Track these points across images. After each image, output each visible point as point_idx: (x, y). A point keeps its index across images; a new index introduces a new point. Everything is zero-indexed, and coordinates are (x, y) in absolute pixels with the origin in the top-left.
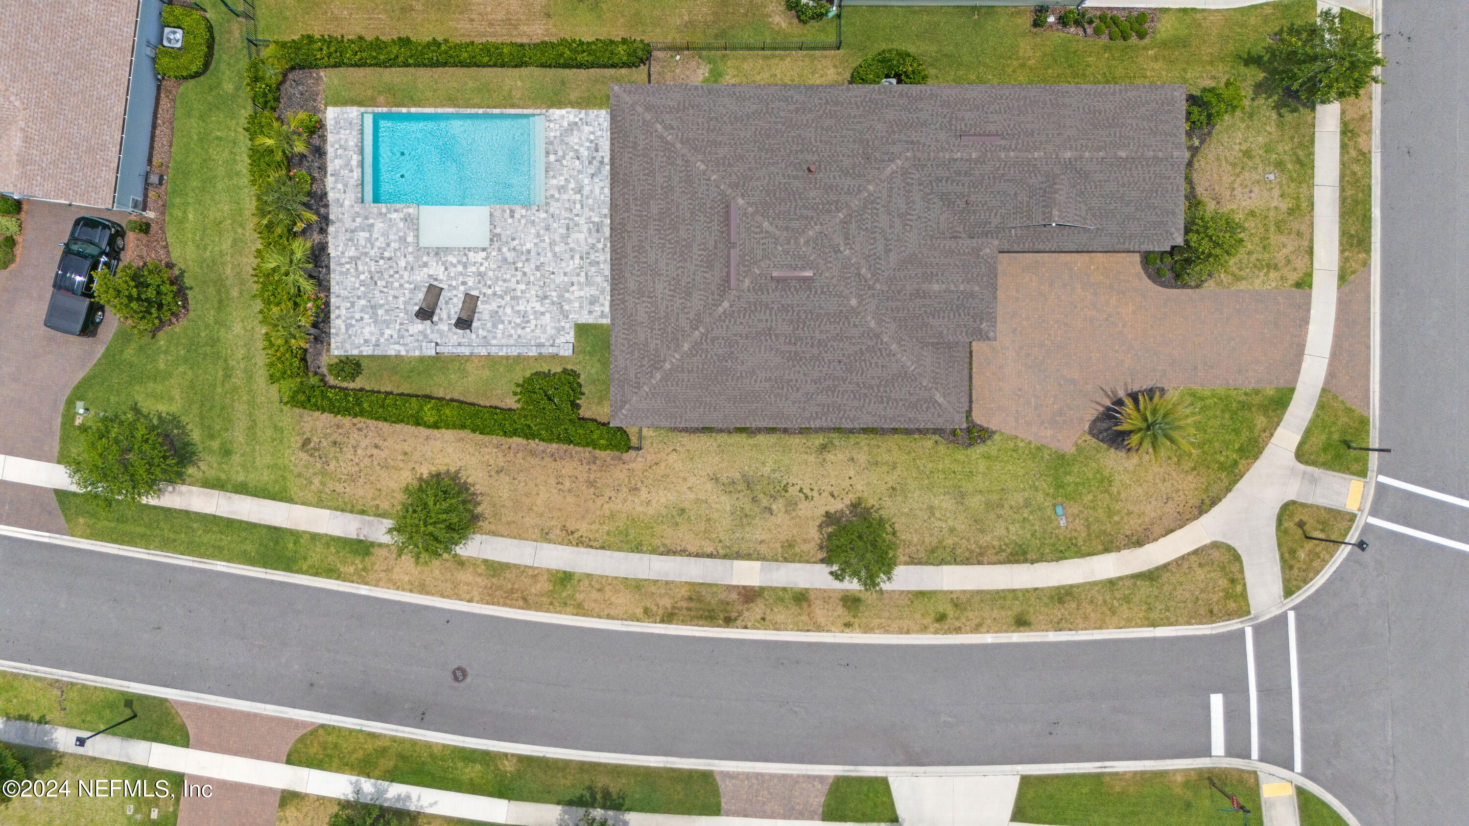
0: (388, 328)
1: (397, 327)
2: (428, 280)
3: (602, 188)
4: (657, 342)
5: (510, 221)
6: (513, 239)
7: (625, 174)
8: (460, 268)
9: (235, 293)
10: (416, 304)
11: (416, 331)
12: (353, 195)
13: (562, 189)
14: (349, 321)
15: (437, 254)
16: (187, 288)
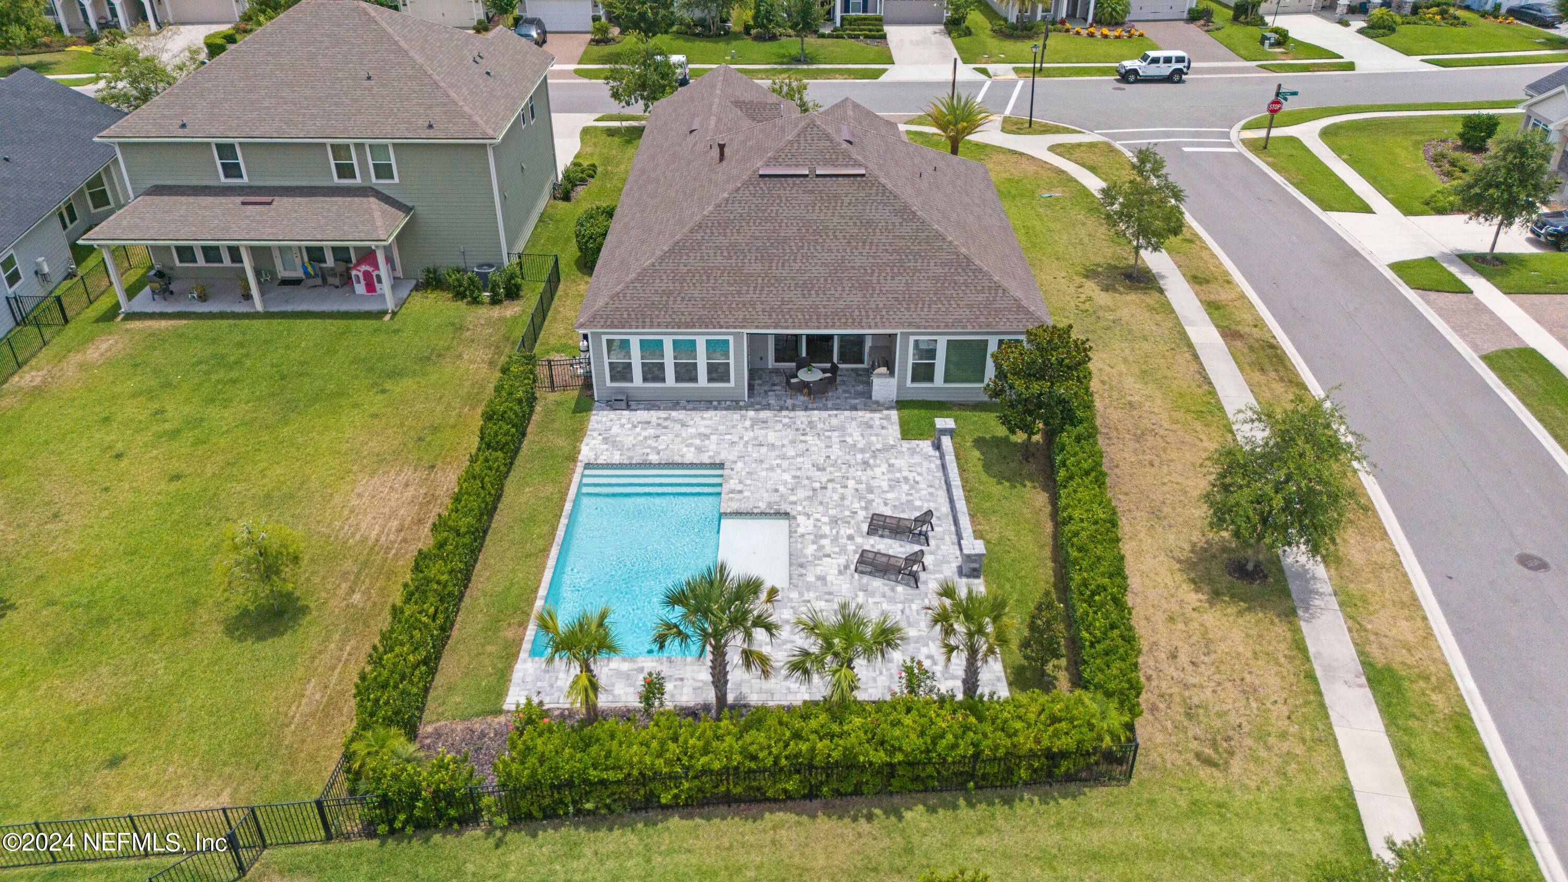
2: (848, 577)
3: (703, 419)
4: (932, 264)
5: (746, 494)
6: (777, 491)
7: (704, 307)
8: (826, 542)
12: (689, 668)
13: (699, 449)
15: (802, 566)
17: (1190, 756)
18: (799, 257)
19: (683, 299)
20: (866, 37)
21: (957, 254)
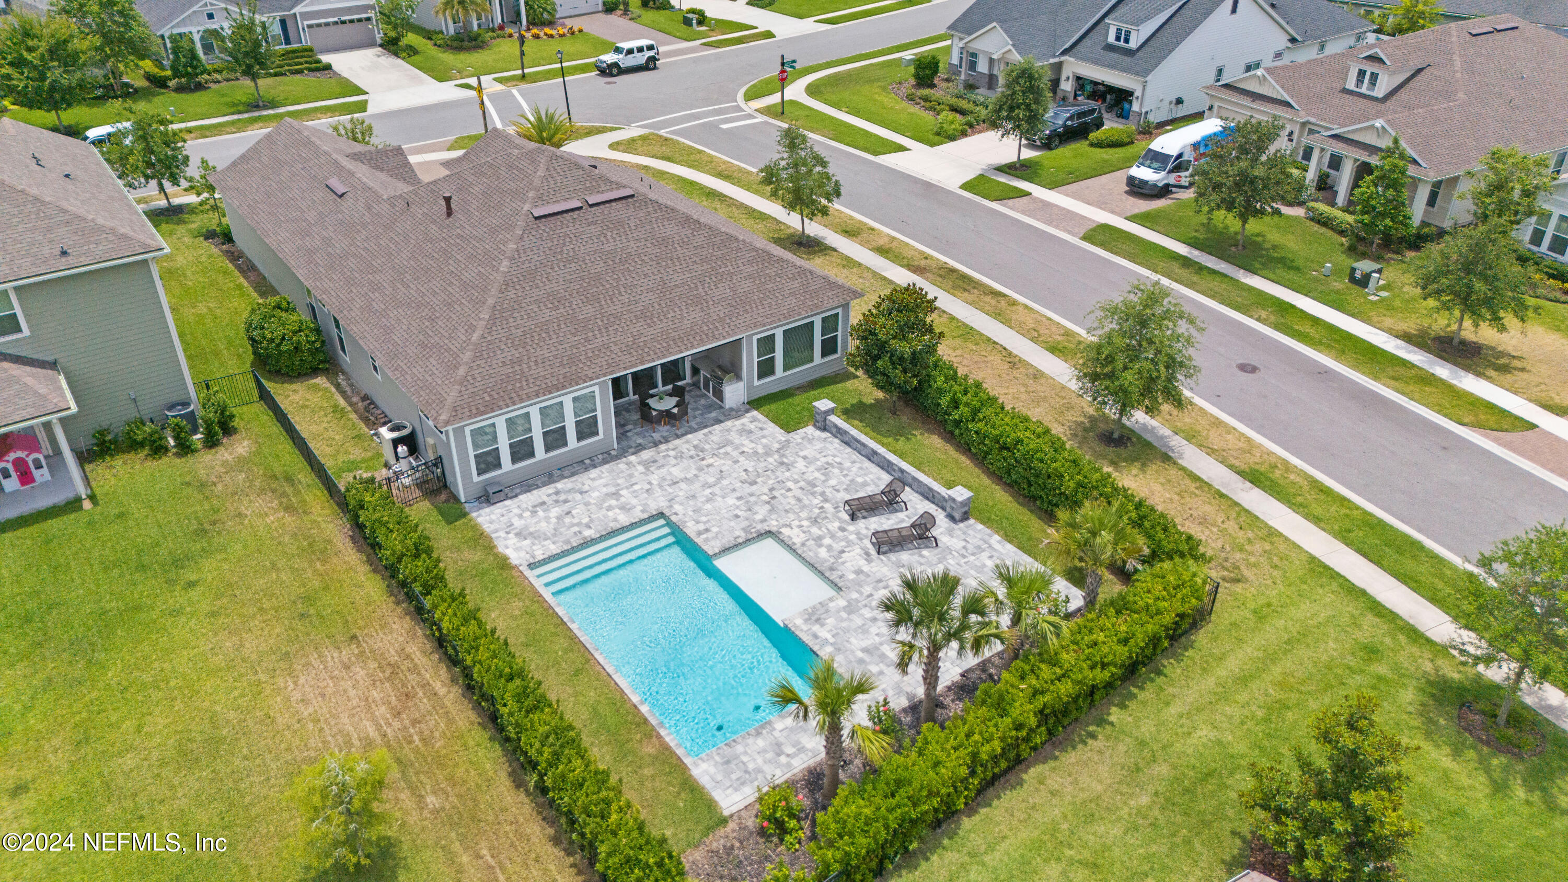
0: (984, 565)
1: (972, 558)
2: (876, 561)
3: (593, 479)
5: (715, 529)
6: (737, 516)
8: (827, 541)
9: (1163, 770)
10: (922, 556)
11: (955, 540)
13: (624, 508)
15: (832, 569)
16: (1244, 840)
18: (622, 290)
19: (536, 363)
20: (310, 70)
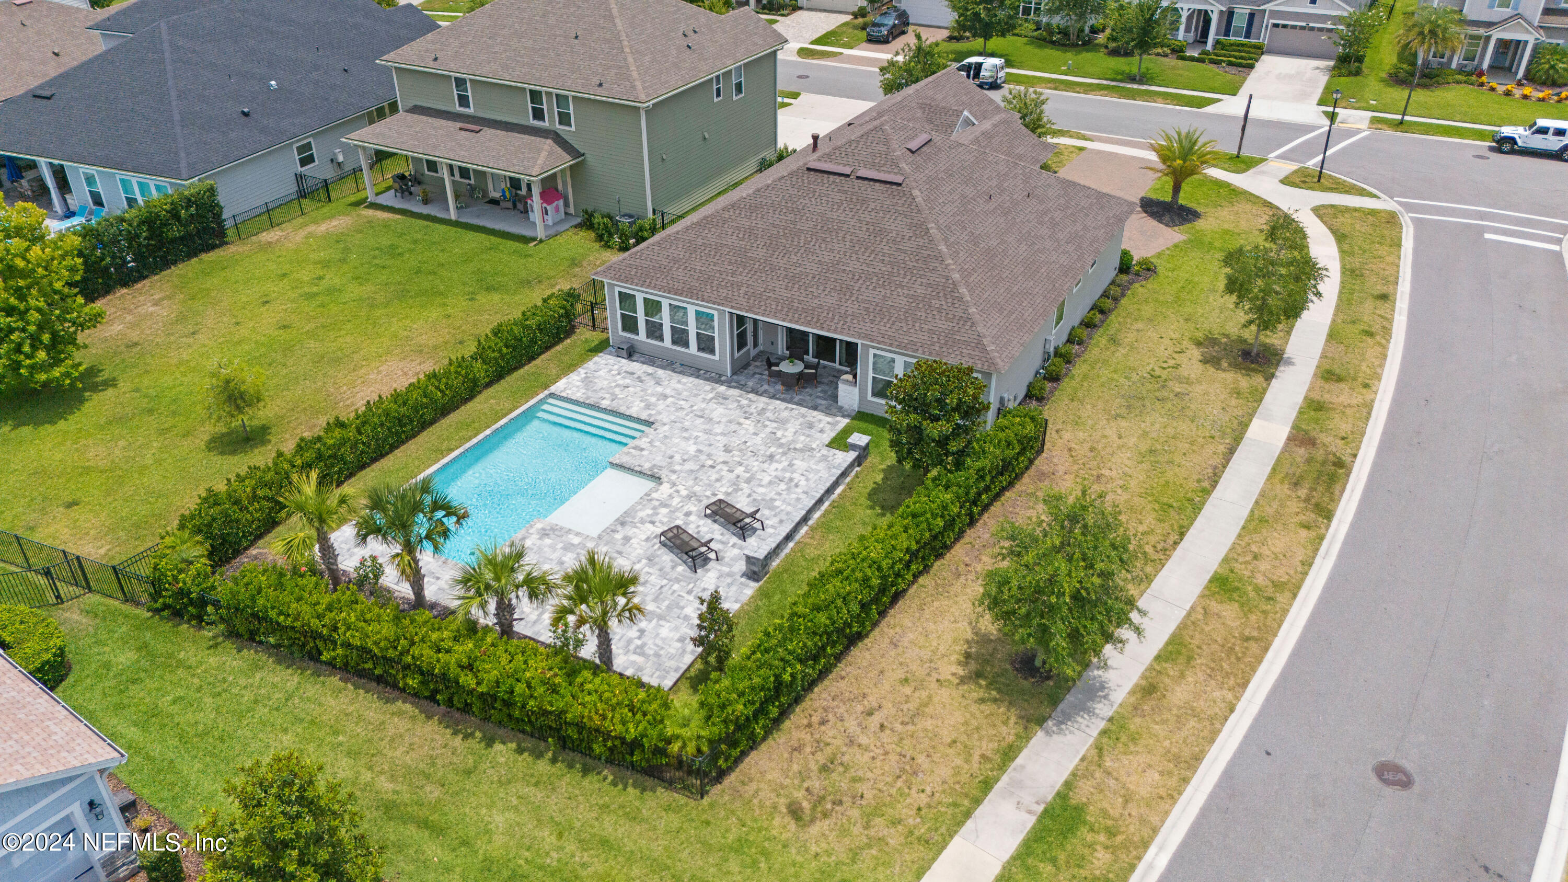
2: (650, 544)
3: (679, 382)
4: (919, 283)
5: (644, 453)
6: (671, 458)
8: (664, 511)
11: (713, 581)
13: (648, 406)
14: (632, 647)
15: (624, 524)
17: (783, 801)
18: (802, 251)
19: (685, 268)
20: (1230, 64)
21: (947, 278)
